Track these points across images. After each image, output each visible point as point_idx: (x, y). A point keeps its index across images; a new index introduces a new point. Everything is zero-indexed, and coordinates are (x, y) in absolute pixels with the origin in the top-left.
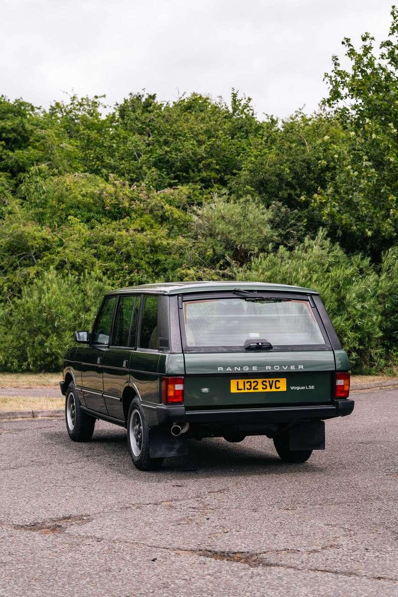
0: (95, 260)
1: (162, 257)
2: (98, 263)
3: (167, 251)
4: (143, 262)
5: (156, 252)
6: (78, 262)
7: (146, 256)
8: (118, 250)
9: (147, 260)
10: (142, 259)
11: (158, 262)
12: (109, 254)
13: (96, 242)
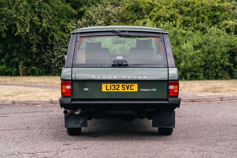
0: (179, 15)
1: (218, 13)
2: (180, 17)
3: (222, 10)
4: (206, 17)
5: (215, 10)
6: (167, 16)
7: (209, 13)
8: (193, 10)
9: (209, 15)
10: (206, 15)
11: (215, 16)
12: (189, 12)
13: (181, 5)
